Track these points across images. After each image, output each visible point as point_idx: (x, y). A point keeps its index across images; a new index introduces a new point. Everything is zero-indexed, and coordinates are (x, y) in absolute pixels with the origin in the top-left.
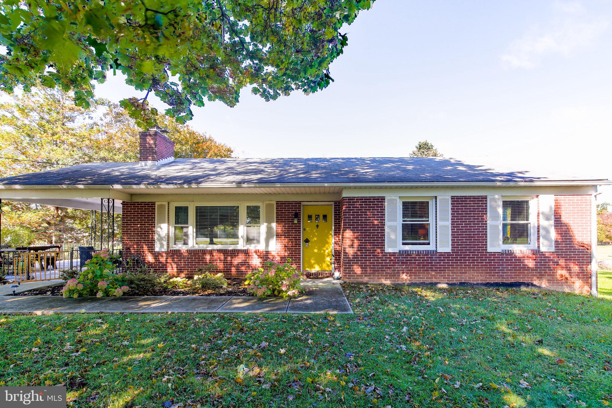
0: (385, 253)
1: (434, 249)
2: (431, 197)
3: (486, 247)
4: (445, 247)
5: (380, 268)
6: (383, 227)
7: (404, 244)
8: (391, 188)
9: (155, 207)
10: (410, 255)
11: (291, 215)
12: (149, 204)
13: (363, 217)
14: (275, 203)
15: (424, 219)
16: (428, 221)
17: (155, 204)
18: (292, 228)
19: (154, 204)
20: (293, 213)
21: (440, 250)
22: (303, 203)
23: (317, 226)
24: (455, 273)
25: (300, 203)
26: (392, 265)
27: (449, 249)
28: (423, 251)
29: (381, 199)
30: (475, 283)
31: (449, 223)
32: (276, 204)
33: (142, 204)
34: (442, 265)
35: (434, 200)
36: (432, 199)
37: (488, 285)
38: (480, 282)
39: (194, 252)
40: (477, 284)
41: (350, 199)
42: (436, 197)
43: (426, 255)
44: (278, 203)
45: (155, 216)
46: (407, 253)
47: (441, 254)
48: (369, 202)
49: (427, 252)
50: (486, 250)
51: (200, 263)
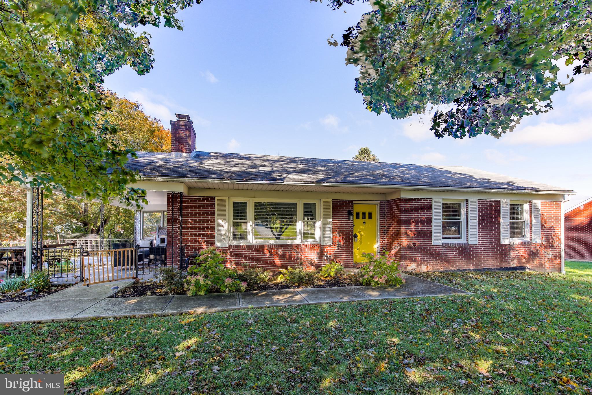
0: (432, 246)
1: (466, 242)
2: (463, 200)
3: (500, 240)
4: (474, 241)
5: (428, 258)
6: (431, 224)
7: (443, 238)
8: (437, 191)
9: (215, 201)
10: (450, 247)
11: (345, 212)
12: (208, 199)
13: (416, 216)
14: (331, 201)
15: (457, 218)
16: (459, 219)
17: (215, 199)
18: (345, 225)
19: (213, 198)
20: (346, 210)
21: (470, 242)
22: (354, 202)
23: (364, 223)
24: (480, 261)
25: (352, 201)
26: (437, 256)
27: (476, 242)
28: (459, 243)
29: (429, 200)
30: (493, 268)
31: (476, 221)
32: (333, 202)
33: (201, 199)
34: (471, 255)
35: (465, 203)
36: (463, 202)
37: (501, 269)
38: (496, 267)
39: (255, 247)
40: (494, 269)
41: (407, 199)
42: (467, 201)
43: (460, 247)
44: (333, 201)
45: (214, 211)
46: (449, 246)
47: (471, 246)
48: (420, 203)
49: (461, 245)
50: (500, 242)
51: (261, 258)
